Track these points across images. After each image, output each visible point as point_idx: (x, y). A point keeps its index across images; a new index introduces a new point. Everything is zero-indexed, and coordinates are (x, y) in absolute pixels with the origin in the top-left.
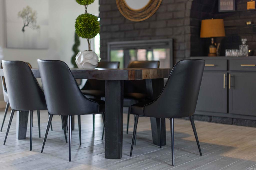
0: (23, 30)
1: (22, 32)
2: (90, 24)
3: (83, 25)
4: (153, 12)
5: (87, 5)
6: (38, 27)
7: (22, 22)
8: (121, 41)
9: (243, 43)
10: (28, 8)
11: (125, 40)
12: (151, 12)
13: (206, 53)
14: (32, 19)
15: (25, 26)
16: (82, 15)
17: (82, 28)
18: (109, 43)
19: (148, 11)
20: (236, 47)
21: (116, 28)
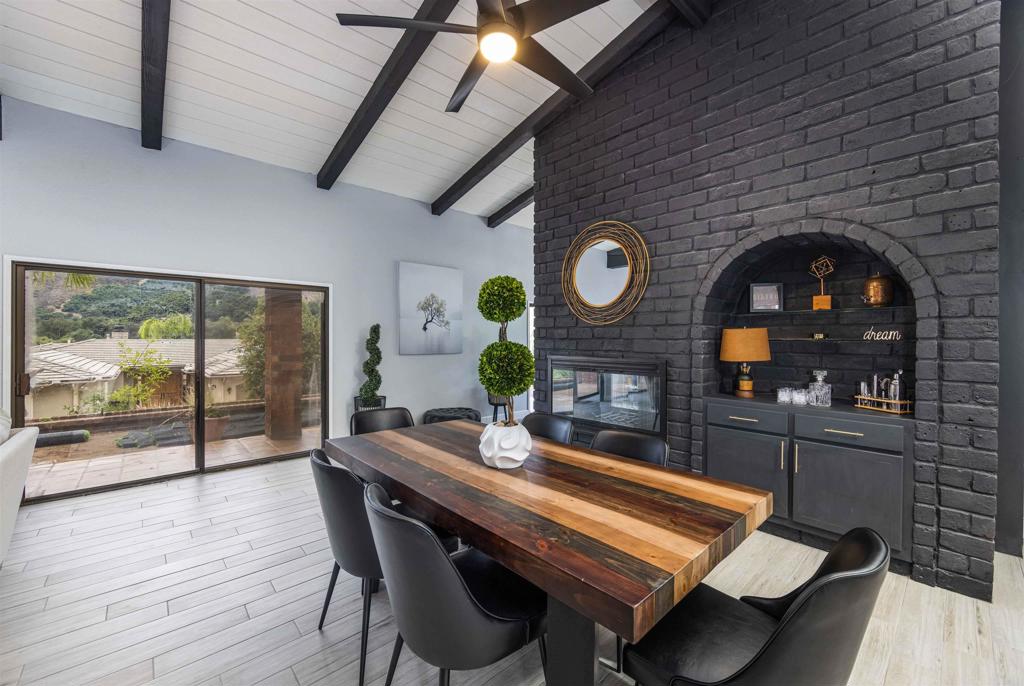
0: (425, 329)
1: (423, 332)
2: (512, 368)
3: (496, 372)
4: (628, 311)
5: (507, 321)
6: (447, 323)
7: (422, 317)
8: (569, 355)
9: (820, 378)
10: (433, 296)
11: (576, 355)
12: (623, 310)
13: (734, 390)
14: (439, 312)
15: (427, 322)
16: (492, 347)
17: (492, 376)
18: (550, 357)
19: (619, 309)
20: (806, 385)
21: (563, 332)
